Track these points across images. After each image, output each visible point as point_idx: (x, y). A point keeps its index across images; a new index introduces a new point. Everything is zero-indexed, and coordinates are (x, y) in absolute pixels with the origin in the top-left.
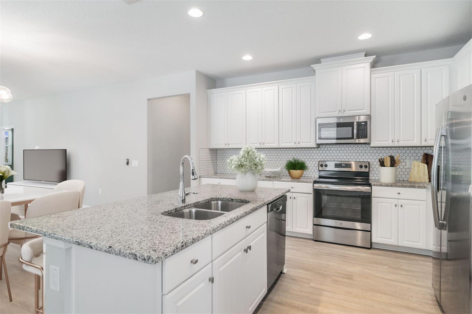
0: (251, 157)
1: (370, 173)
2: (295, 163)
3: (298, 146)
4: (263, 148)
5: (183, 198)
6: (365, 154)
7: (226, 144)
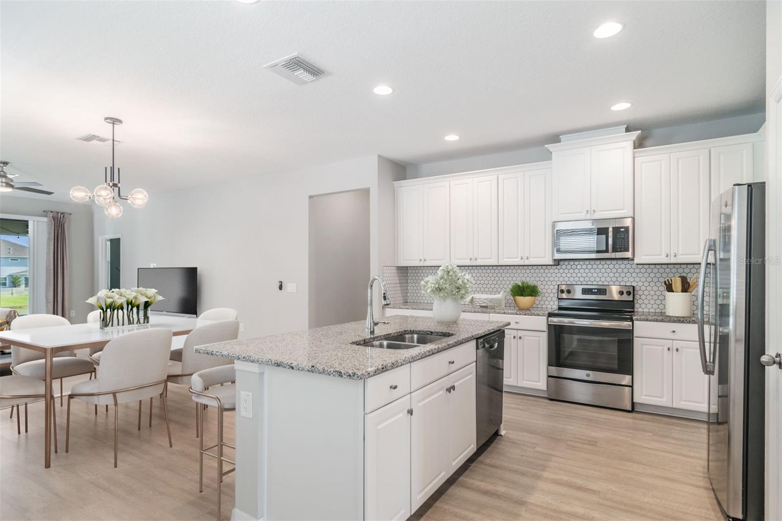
0: (452, 278)
1: (635, 301)
2: (523, 287)
3: (527, 263)
4: (474, 265)
5: (372, 330)
6: (628, 275)
7: (421, 261)
